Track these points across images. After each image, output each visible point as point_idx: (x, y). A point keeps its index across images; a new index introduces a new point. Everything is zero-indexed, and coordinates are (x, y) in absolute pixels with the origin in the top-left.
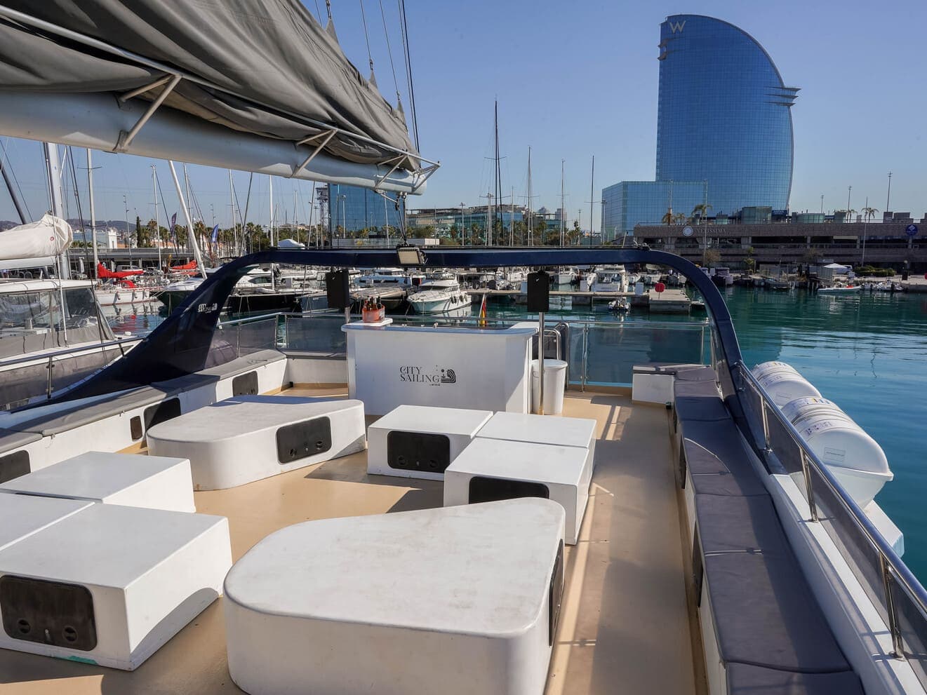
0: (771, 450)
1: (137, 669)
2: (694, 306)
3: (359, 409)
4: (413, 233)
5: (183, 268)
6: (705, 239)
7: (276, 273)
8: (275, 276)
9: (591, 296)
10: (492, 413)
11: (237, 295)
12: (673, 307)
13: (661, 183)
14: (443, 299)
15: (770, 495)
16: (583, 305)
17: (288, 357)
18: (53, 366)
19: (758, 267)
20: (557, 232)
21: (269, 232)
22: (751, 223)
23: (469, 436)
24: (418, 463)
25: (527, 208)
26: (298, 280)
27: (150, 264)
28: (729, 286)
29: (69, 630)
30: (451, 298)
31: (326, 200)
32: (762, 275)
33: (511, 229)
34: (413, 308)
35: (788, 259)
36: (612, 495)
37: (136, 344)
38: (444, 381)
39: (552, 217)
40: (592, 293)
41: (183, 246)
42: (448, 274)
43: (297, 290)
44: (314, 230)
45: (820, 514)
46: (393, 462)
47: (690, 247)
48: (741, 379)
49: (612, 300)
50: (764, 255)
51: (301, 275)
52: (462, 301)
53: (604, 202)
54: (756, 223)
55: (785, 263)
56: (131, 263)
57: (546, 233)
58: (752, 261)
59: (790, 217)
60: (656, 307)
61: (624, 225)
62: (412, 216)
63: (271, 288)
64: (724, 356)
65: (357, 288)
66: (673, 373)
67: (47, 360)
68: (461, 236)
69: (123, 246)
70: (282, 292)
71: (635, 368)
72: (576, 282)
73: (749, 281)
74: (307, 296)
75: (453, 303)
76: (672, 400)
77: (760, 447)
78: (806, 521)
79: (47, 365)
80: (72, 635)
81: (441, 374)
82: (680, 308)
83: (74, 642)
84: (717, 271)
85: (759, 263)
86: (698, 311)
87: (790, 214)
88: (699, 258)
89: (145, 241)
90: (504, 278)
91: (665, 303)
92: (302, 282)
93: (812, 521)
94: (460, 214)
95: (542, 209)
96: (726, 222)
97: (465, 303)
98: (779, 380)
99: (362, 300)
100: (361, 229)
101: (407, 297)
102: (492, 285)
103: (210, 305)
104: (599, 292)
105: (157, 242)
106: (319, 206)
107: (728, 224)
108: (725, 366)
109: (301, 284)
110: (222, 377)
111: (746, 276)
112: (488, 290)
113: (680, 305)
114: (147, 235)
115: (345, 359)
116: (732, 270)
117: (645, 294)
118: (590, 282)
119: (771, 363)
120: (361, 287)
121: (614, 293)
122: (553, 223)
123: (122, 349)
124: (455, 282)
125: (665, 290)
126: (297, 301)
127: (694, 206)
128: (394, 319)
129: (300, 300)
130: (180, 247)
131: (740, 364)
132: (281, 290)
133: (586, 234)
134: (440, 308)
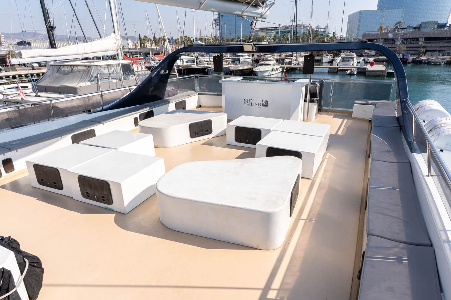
0: (415, 142)
1: (128, 213)
2: (388, 73)
3: (224, 116)
4: (256, 39)
5: (159, 56)
6: (399, 40)
7: (197, 58)
8: (196, 59)
9: (337, 68)
10: (282, 120)
11: (181, 68)
12: (377, 73)
13: (379, 11)
14: (268, 70)
15: (410, 163)
16: (334, 72)
17: (199, 94)
18: (103, 96)
19: (425, 53)
20: (324, 38)
21: (194, 40)
22: (425, 30)
23: (270, 130)
24: (247, 140)
25: (310, 26)
26: (207, 61)
27: (147, 55)
28: (409, 63)
29: (103, 197)
30: (272, 69)
31: (218, 24)
32: (427, 57)
33: (302, 36)
34: (255, 73)
35: (443, 49)
36: (335, 158)
37: (135, 87)
38: (263, 105)
39: (322, 30)
40: (338, 67)
41: (158, 47)
42: (272, 58)
43: (206, 66)
44: (213, 39)
45: (433, 173)
46: (237, 140)
47: (390, 44)
48: (406, 107)
49: (348, 70)
50: (430, 47)
51: (208, 59)
52: (277, 70)
53: (349, 22)
54: (428, 30)
55: (441, 51)
56: (138, 54)
57: (319, 38)
58: (423, 50)
59: (448, 27)
60: (369, 73)
61: (358, 33)
62: (256, 31)
63: (195, 65)
64: (399, 98)
65: (232, 65)
66: (374, 105)
67: (100, 93)
68: (278, 40)
69: (134, 47)
70: (199, 67)
71: (356, 102)
72: (331, 62)
73: (419, 61)
74: (211, 68)
75: (273, 71)
76: (372, 117)
77: (409, 140)
78: (425, 176)
79: (100, 95)
80: (104, 199)
81: (262, 103)
82: (381, 73)
83: (104, 202)
84: (403, 55)
85: (426, 51)
86: (390, 75)
87: (448, 25)
88: (395, 49)
89: (143, 45)
90: (296, 60)
91: (374, 71)
92: (208, 62)
93: (428, 176)
94: (278, 30)
95: (318, 26)
96: (411, 30)
97: (279, 71)
98: (430, 109)
99: (234, 70)
100: (233, 38)
101: (253, 69)
102: (290, 63)
103: (165, 71)
104: (342, 66)
105: (148, 45)
106: (214, 27)
107: (413, 31)
108: (399, 102)
109: (208, 63)
110: (171, 102)
111: (418, 58)
112: (288, 66)
113: (381, 72)
114: (144, 42)
115: (221, 95)
116: (412, 55)
117: (364, 67)
118: (338, 62)
119: (427, 100)
120: (233, 64)
121: (349, 67)
122: (322, 33)
123: (130, 89)
124: (274, 62)
125: (374, 65)
126: (206, 71)
127: (396, 23)
128: (243, 78)
129: (208, 70)
130: (157, 47)
131: (407, 100)
132: (199, 66)
133: (338, 38)
134: (267, 74)
